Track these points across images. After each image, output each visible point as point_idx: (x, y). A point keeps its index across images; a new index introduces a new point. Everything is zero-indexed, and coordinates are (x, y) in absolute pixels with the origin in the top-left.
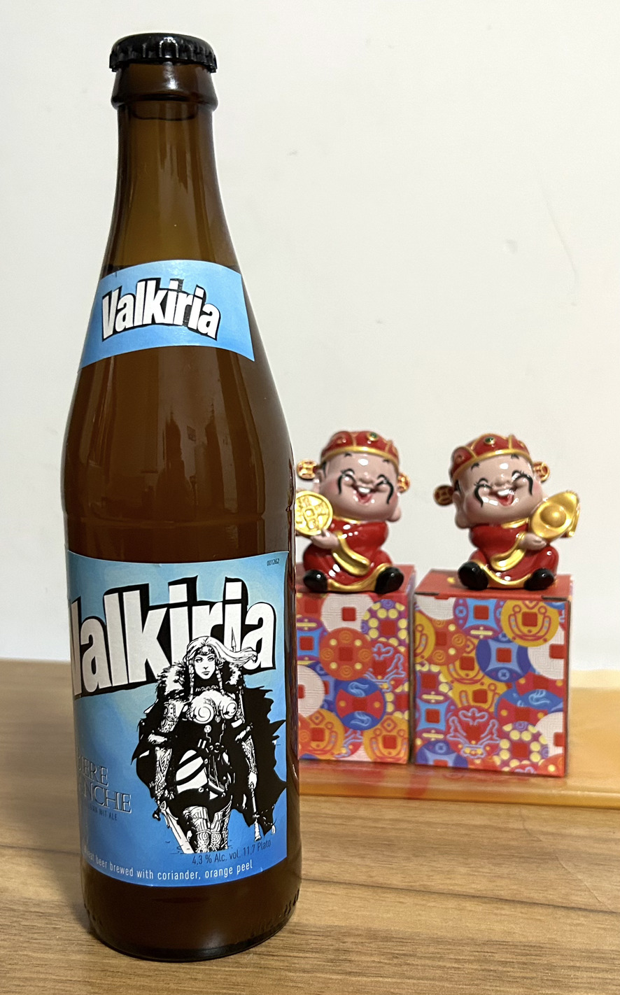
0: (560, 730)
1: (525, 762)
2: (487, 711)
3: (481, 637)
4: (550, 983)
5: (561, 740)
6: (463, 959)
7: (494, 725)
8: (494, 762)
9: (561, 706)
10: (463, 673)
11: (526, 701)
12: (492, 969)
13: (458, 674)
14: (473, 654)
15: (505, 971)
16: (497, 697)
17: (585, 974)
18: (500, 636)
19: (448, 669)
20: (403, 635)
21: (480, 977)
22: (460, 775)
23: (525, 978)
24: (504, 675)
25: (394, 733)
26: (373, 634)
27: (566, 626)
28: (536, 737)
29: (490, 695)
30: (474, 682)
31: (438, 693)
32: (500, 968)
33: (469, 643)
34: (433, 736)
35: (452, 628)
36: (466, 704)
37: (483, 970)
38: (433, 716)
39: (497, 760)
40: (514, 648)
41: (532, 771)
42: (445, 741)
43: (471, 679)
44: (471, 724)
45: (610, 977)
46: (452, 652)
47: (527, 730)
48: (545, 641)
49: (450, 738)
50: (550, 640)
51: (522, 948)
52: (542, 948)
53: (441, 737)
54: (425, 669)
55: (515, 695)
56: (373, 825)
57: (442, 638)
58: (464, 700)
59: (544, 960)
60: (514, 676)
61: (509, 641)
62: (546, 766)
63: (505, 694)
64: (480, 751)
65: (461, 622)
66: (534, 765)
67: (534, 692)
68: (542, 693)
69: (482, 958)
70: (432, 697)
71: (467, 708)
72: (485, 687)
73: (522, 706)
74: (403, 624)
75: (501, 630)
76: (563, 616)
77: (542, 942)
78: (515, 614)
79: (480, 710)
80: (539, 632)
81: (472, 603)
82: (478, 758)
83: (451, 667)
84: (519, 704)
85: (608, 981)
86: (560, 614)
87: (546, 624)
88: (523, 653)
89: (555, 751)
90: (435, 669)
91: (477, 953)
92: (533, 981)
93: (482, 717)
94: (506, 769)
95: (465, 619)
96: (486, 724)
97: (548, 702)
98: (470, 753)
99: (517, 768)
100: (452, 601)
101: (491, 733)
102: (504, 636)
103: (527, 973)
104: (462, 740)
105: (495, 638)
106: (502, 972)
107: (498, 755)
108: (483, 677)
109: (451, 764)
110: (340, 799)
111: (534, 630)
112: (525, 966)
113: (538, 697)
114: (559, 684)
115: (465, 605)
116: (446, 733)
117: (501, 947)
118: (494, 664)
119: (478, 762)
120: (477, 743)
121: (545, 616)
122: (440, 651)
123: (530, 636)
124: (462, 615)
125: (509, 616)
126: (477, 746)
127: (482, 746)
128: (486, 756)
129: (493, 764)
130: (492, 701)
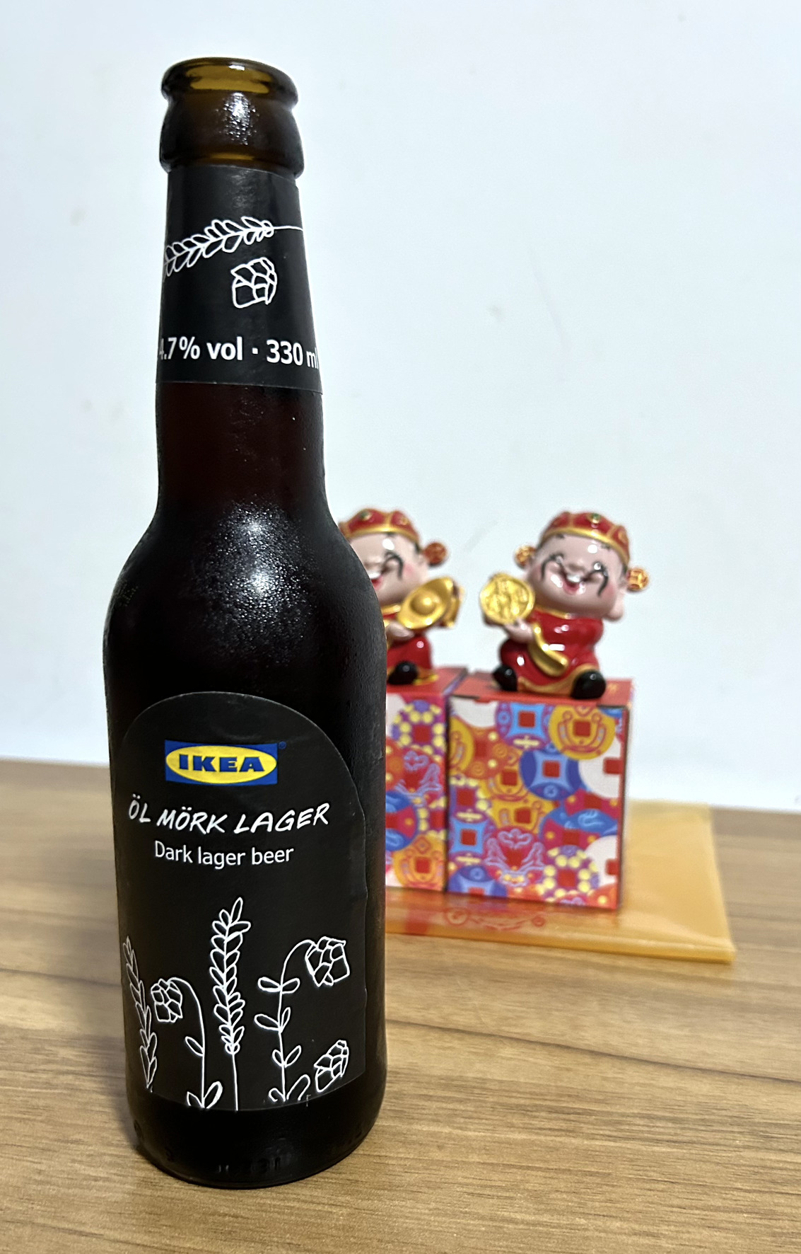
0: (613, 855)
1: (573, 892)
2: (530, 832)
3: (526, 747)
5: (615, 868)
7: (536, 851)
8: (536, 892)
9: (615, 828)
10: (504, 789)
11: (575, 822)
13: (498, 789)
14: (516, 768)
16: (542, 819)
18: (547, 747)
19: (488, 785)
20: (439, 742)
24: (551, 792)
25: (428, 855)
26: (405, 741)
27: (624, 738)
28: (586, 864)
29: (534, 815)
30: (516, 799)
31: (476, 811)
33: (511, 754)
34: (469, 861)
35: (493, 737)
36: (507, 824)
38: (468, 838)
39: (541, 889)
40: (563, 761)
41: (580, 902)
42: (482, 867)
43: (512, 796)
44: (511, 847)
46: (492, 764)
47: (575, 855)
48: (599, 753)
49: (488, 863)
50: (604, 752)
53: (477, 861)
54: (461, 783)
55: (563, 815)
57: (482, 749)
58: (505, 819)
60: (563, 794)
61: (558, 753)
62: (595, 898)
63: (552, 814)
64: (521, 878)
65: (503, 730)
66: (583, 897)
67: (584, 812)
68: (593, 814)
70: (469, 816)
71: (508, 829)
72: (529, 805)
73: (571, 827)
74: (439, 729)
75: (549, 739)
76: (620, 725)
78: (565, 722)
79: (523, 832)
80: (592, 743)
81: (517, 708)
82: (519, 886)
83: (491, 781)
84: (568, 826)
86: (617, 723)
87: (601, 735)
88: (573, 767)
89: (607, 880)
90: (473, 783)
93: (524, 840)
94: (551, 900)
95: (509, 727)
96: (530, 848)
97: (600, 823)
98: (510, 881)
99: (563, 898)
100: (493, 705)
101: (534, 858)
102: (553, 747)
104: (501, 864)
105: (542, 749)
107: (542, 883)
108: (526, 795)
109: (488, 893)
111: (587, 741)
113: (589, 818)
114: (614, 804)
115: (509, 710)
116: (483, 857)
118: (540, 779)
119: (519, 890)
120: (518, 869)
121: (600, 725)
122: (479, 763)
123: (582, 747)
124: (506, 722)
125: (559, 725)
126: (518, 872)
127: (524, 873)
128: (528, 884)
129: (536, 894)
130: (537, 821)
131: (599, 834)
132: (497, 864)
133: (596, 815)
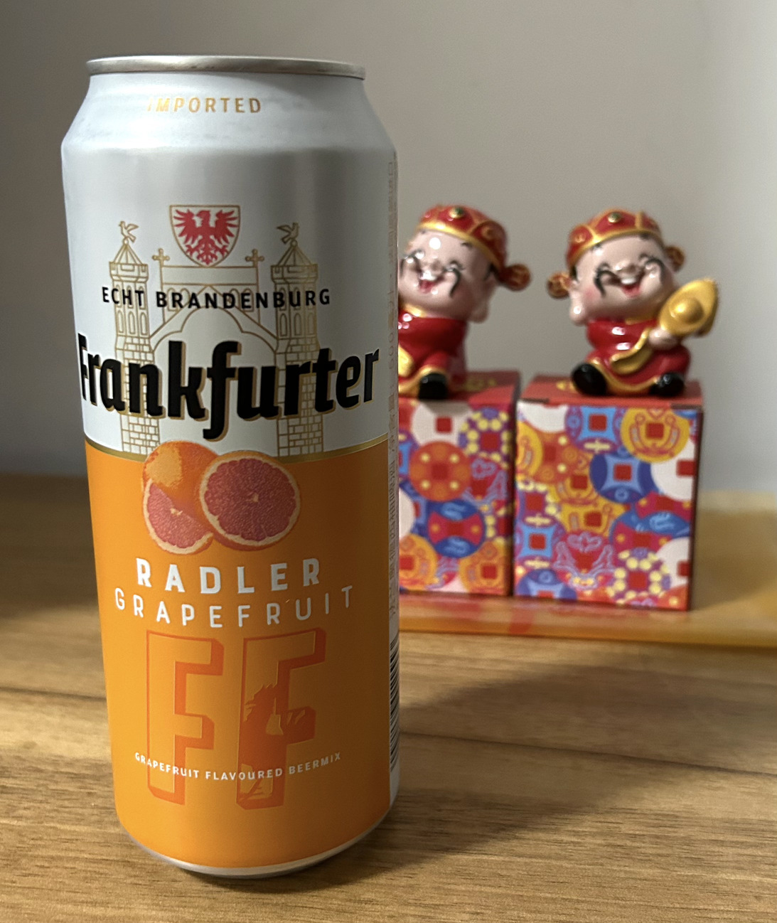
0: (684, 556)
1: (644, 594)
2: (601, 535)
4: (689, 862)
5: (687, 569)
6: (583, 832)
7: (607, 553)
8: (606, 594)
9: (687, 532)
10: (574, 493)
11: (646, 524)
12: (619, 843)
13: (567, 493)
14: (587, 472)
15: (634, 847)
16: (612, 521)
17: (731, 851)
18: (619, 451)
19: (557, 490)
20: (505, 449)
21: (605, 854)
22: (568, 608)
23: (659, 855)
24: (622, 495)
25: (495, 561)
26: (472, 448)
27: (698, 438)
28: (657, 566)
29: (605, 518)
30: (586, 502)
31: (545, 515)
32: (629, 843)
33: (582, 458)
34: (536, 564)
35: (563, 441)
36: (575, 528)
37: (609, 845)
38: (537, 542)
39: (611, 592)
40: (635, 464)
41: (650, 603)
42: (551, 570)
43: (582, 500)
44: (581, 550)
45: (760, 854)
46: (562, 468)
47: (646, 557)
48: (672, 455)
49: (557, 566)
51: (653, 817)
52: (677, 817)
53: (545, 565)
54: (530, 488)
55: (634, 518)
56: (470, 666)
57: (551, 452)
58: (574, 523)
59: (682, 833)
60: (634, 497)
61: (630, 456)
62: (666, 599)
63: (623, 517)
64: (591, 581)
65: (573, 434)
66: (654, 598)
67: (656, 514)
68: (665, 516)
69: (606, 830)
70: (537, 520)
71: (578, 533)
72: (600, 509)
73: (642, 530)
74: (505, 436)
75: (620, 442)
76: (695, 426)
77: (677, 810)
78: (637, 424)
79: (593, 535)
80: (665, 445)
81: (588, 411)
82: (589, 589)
83: (560, 486)
84: (639, 528)
85: (759, 859)
86: (691, 424)
87: (674, 437)
88: (645, 470)
89: (679, 582)
90: (541, 488)
91: (599, 824)
92: (669, 859)
93: (595, 543)
94: (621, 602)
95: (579, 430)
96: (599, 551)
97: (671, 526)
98: (580, 583)
99: (634, 600)
100: (563, 409)
101: (604, 561)
102: (624, 449)
103: (660, 848)
104: (570, 567)
105: (613, 452)
106: (631, 848)
107: (612, 585)
108: (596, 499)
109: (557, 595)
110: (430, 636)
111: (660, 443)
112: (658, 840)
113: (661, 521)
114: (687, 506)
115: (579, 414)
116: (552, 560)
117: (628, 816)
118: (611, 482)
119: (588, 593)
120: (587, 572)
121: (673, 426)
122: (548, 469)
123: (656, 449)
124: (577, 425)
125: (631, 427)
126: (589, 574)
127: (594, 576)
128: (598, 587)
129: (606, 597)
130: (608, 523)
131: (671, 536)
132: (567, 568)
133: (668, 516)
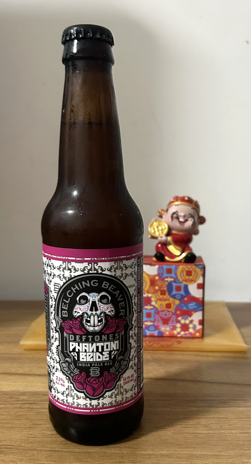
0: (200, 318)
1: (187, 332)
2: (171, 312)
3: (169, 281)
5: (201, 322)
7: (173, 318)
9: (201, 308)
10: (161, 297)
11: (187, 307)
13: (159, 297)
14: (165, 289)
16: (175, 306)
18: (177, 280)
19: (155, 296)
24: (178, 297)
27: (204, 276)
28: (191, 322)
29: (172, 305)
30: (166, 300)
31: (151, 305)
33: (164, 284)
34: (148, 323)
35: (157, 278)
36: (162, 309)
38: (149, 315)
39: (175, 332)
40: (182, 285)
41: (189, 335)
42: (154, 325)
43: (164, 299)
44: (164, 317)
46: (157, 288)
47: (187, 319)
48: (195, 282)
49: (156, 324)
50: (197, 281)
53: (152, 323)
54: (147, 295)
55: (183, 305)
60: (182, 297)
61: (181, 283)
62: (195, 334)
63: (180, 304)
64: (168, 329)
65: (160, 275)
66: (191, 334)
67: (190, 303)
68: (193, 303)
70: (148, 307)
71: (163, 311)
72: (170, 302)
73: (185, 309)
75: (177, 278)
76: (202, 271)
78: (183, 271)
79: (169, 311)
80: (192, 278)
81: (165, 267)
82: (167, 332)
83: (156, 294)
84: (185, 308)
87: (196, 275)
88: (186, 287)
89: (199, 327)
90: (150, 295)
93: (169, 315)
94: (179, 336)
95: (162, 274)
96: (171, 317)
97: (195, 307)
98: (164, 330)
99: (183, 335)
100: (157, 267)
101: (173, 321)
104: (160, 324)
105: (175, 282)
107: (175, 330)
108: (169, 298)
109: (156, 335)
114: (201, 299)
115: (162, 268)
118: (174, 292)
119: (167, 333)
120: (167, 325)
121: (195, 271)
122: (152, 288)
123: (190, 280)
124: (162, 272)
125: (181, 272)
126: (167, 326)
127: (169, 326)
128: (171, 331)
129: (173, 334)
130: (173, 307)
131: (196, 311)
132: (159, 324)
133: (194, 304)
